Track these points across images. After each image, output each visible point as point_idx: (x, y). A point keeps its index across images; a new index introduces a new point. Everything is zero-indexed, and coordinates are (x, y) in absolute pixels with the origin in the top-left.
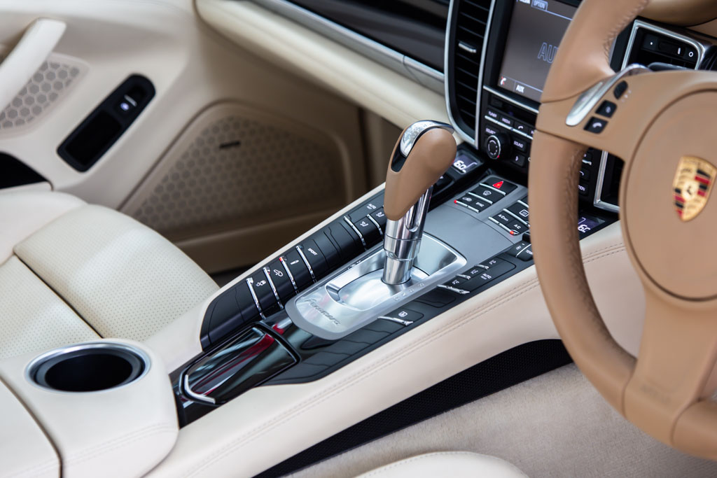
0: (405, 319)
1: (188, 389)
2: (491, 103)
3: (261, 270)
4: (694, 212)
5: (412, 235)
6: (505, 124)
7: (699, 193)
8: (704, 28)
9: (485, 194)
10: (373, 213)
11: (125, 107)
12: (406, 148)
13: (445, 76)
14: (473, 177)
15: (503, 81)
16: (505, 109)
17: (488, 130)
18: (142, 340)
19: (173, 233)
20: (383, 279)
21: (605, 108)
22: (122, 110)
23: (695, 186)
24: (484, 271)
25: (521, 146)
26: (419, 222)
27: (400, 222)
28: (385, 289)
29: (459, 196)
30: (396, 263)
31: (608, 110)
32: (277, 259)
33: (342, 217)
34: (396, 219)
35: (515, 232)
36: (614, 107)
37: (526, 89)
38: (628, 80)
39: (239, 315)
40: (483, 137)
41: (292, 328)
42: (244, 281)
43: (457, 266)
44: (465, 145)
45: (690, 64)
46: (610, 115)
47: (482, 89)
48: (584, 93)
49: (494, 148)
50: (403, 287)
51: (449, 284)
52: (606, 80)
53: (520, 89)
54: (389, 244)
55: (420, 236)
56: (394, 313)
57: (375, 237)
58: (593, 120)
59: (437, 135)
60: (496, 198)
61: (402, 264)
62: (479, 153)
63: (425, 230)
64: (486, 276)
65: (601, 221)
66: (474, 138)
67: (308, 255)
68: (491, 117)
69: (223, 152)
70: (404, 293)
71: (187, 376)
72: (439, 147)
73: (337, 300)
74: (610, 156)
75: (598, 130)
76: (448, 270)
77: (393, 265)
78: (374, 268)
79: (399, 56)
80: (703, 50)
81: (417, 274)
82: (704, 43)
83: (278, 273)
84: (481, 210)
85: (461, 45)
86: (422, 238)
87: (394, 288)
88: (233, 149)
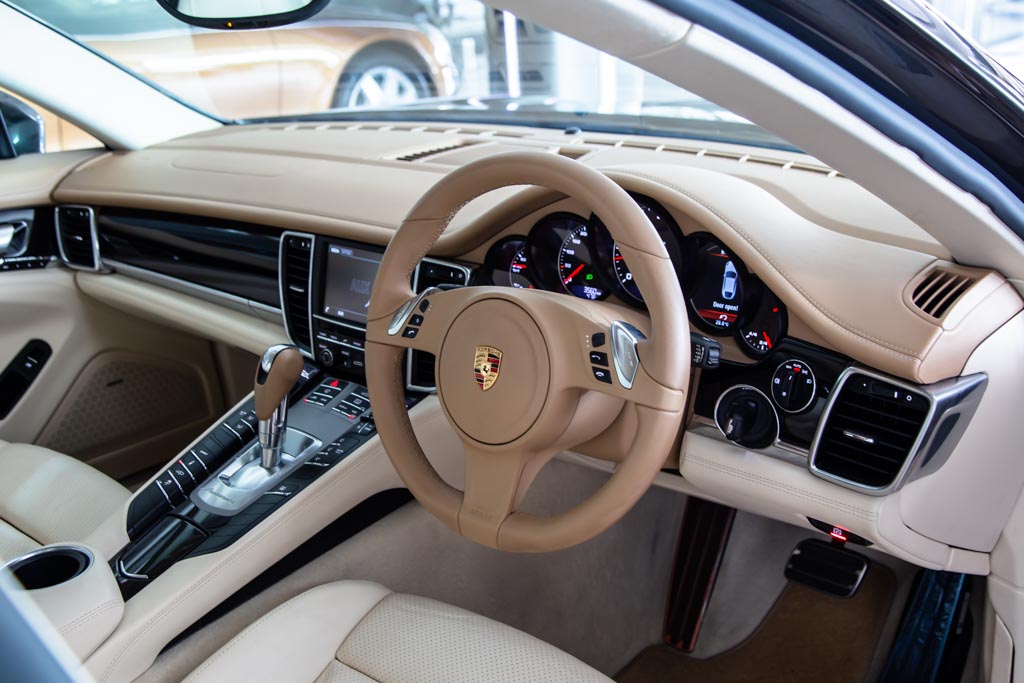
0: (284, 491)
1: (124, 570)
2: (319, 326)
3: (166, 472)
4: (491, 384)
5: (279, 429)
6: (333, 340)
7: (492, 370)
8: (466, 257)
9: (326, 391)
10: (245, 417)
11: (29, 365)
12: (267, 366)
13: (282, 311)
14: (315, 381)
15: (327, 309)
16: (331, 329)
17: (321, 346)
18: (79, 540)
19: (82, 454)
20: (261, 465)
21: (415, 320)
22: (27, 368)
23: (489, 366)
24: (337, 447)
25: (347, 354)
26: (283, 419)
27: (269, 421)
28: (263, 472)
29: (308, 395)
30: (270, 452)
31: (418, 321)
32: (177, 462)
33: (222, 424)
34: (265, 419)
35: (353, 416)
36: (421, 318)
37: (345, 313)
38: (427, 298)
39: (154, 509)
40: (318, 351)
41: (196, 510)
42: (154, 483)
43: (315, 447)
44: (306, 358)
45: (461, 282)
46: (419, 324)
47: (313, 317)
48: (398, 311)
49: (327, 358)
50: (277, 469)
51: (313, 460)
52: (412, 300)
53: (341, 313)
54: (263, 439)
55: (285, 430)
56: (276, 488)
57: (250, 435)
58: (407, 329)
59: (289, 353)
60: (334, 393)
61: (274, 452)
62: (316, 363)
63: (288, 424)
64: (339, 451)
65: (414, 399)
66: (310, 352)
67: (200, 455)
68: (322, 337)
69: (110, 388)
70: (279, 472)
71: (122, 563)
72: (292, 362)
73: (229, 485)
74: (414, 351)
75: (413, 336)
76: (308, 451)
77: (268, 454)
78: (252, 458)
79: (245, 301)
80: (468, 272)
81: (285, 457)
82: (468, 267)
83: (180, 473)
84: (325, 403)
85: (292, 288)
86: (287, 432)
87: (270, 470)
88: (118, 386)
